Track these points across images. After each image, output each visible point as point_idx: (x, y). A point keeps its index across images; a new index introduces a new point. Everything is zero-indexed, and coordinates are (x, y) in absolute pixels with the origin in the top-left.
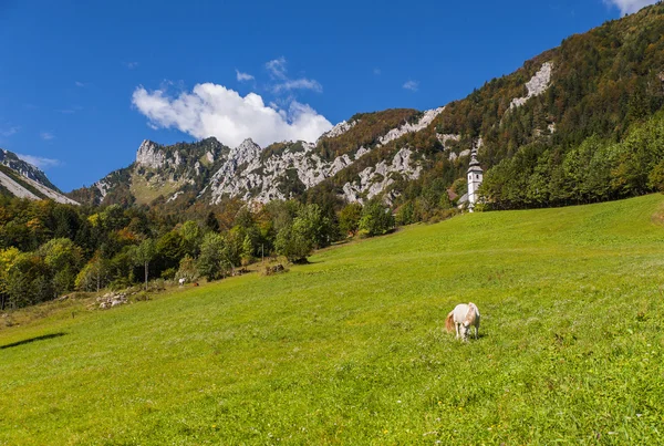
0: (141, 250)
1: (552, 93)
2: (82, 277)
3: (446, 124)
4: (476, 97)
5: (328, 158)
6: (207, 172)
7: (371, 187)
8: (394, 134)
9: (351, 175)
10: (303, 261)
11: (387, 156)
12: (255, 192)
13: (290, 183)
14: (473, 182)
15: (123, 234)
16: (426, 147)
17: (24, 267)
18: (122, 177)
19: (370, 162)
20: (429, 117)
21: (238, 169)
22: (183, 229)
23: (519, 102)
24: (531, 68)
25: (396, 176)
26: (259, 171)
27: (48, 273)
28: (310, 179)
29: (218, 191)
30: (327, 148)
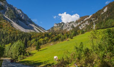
0: (55, 38)
1: (107, 11)
2: (49, 41)
3: (93, 17)
4: (96, 13)
5: (77, 23)
6: (62, 26)
7: (83, 27)
8: (86, 19)
9: (80, 25)
10: (72, 39)
11: (85, 22)
12: (68, 28)
13: (73, 27)
15: (53, 36)
16: (90, 21)
17: (43, 40)
18: (53, 28)
19: (82, 23)
20: (90, 16)
21: (66, 26)
22: (59, 35)
23: (102, 13)
24: (104, 8)
25: (86, 25)
26: (69, 26)
28: (75, 26)
29: (64, 28)
30: (77, 22)
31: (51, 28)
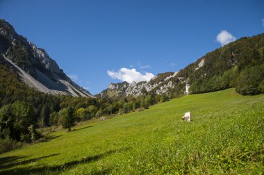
0: (110, 107)
1: (205, 66)
2: (97, 114)
3: (179, 75)
4: (187, 68)
5: (152, 84)
6: (125, 89)
7: (163, 90)
8: (168, 78)
9: (158, 88)
10: (147, 108)
11: (166, 83)
12: (136, 93)
13: (144, 91)
14: (187, 88)
15: (106, 104)
16: (176, 81)
17: (85, 112)
18: (105, 91)
19: (162, 85)
20: (175, 74)
21: (132, 88)
22: (119, 102)
23: (197, 69)
24: (199, 61)
25: (169, 88)
26: (136, 88)
27: (89, 113)
28: (148, 89)
29: (127, 93)
30: (152, 82)
31: (102, 91)
